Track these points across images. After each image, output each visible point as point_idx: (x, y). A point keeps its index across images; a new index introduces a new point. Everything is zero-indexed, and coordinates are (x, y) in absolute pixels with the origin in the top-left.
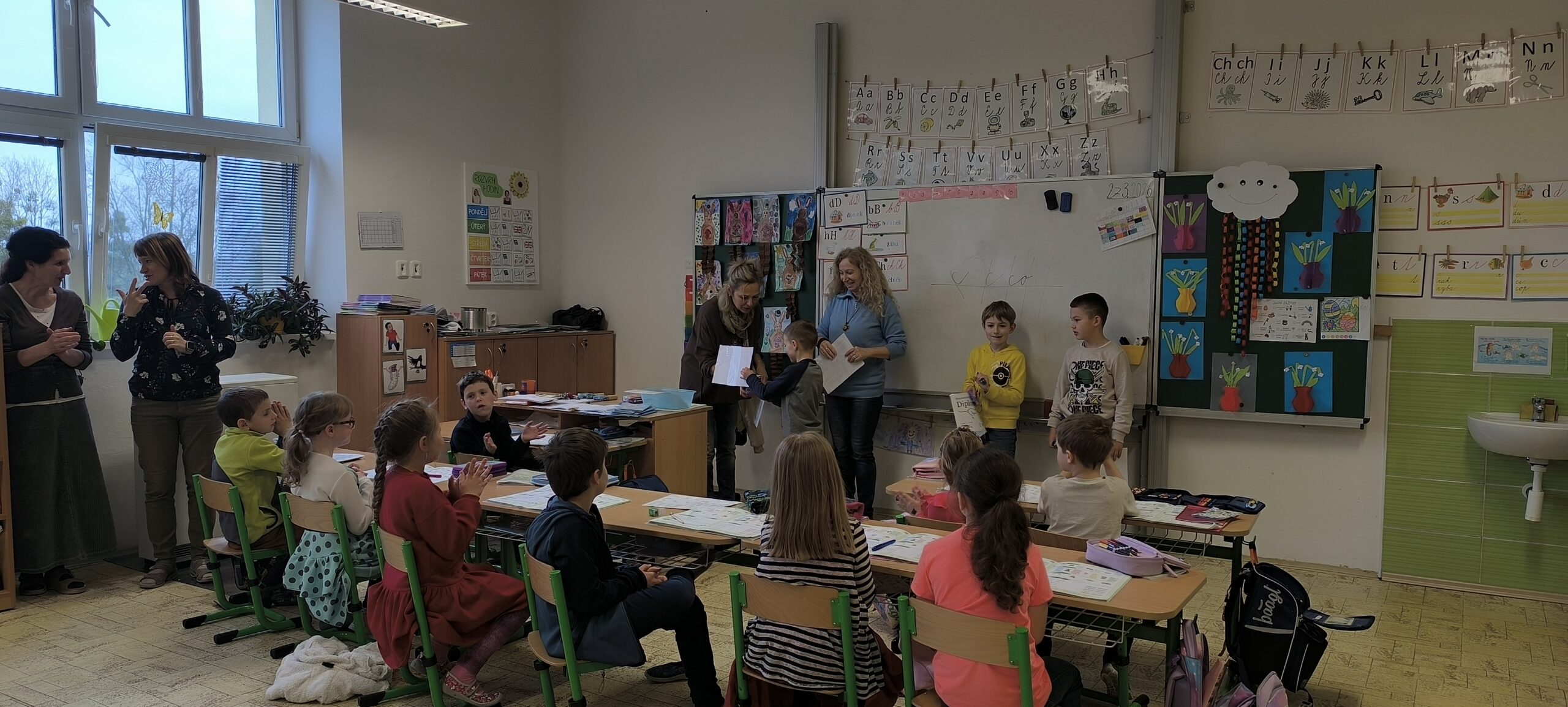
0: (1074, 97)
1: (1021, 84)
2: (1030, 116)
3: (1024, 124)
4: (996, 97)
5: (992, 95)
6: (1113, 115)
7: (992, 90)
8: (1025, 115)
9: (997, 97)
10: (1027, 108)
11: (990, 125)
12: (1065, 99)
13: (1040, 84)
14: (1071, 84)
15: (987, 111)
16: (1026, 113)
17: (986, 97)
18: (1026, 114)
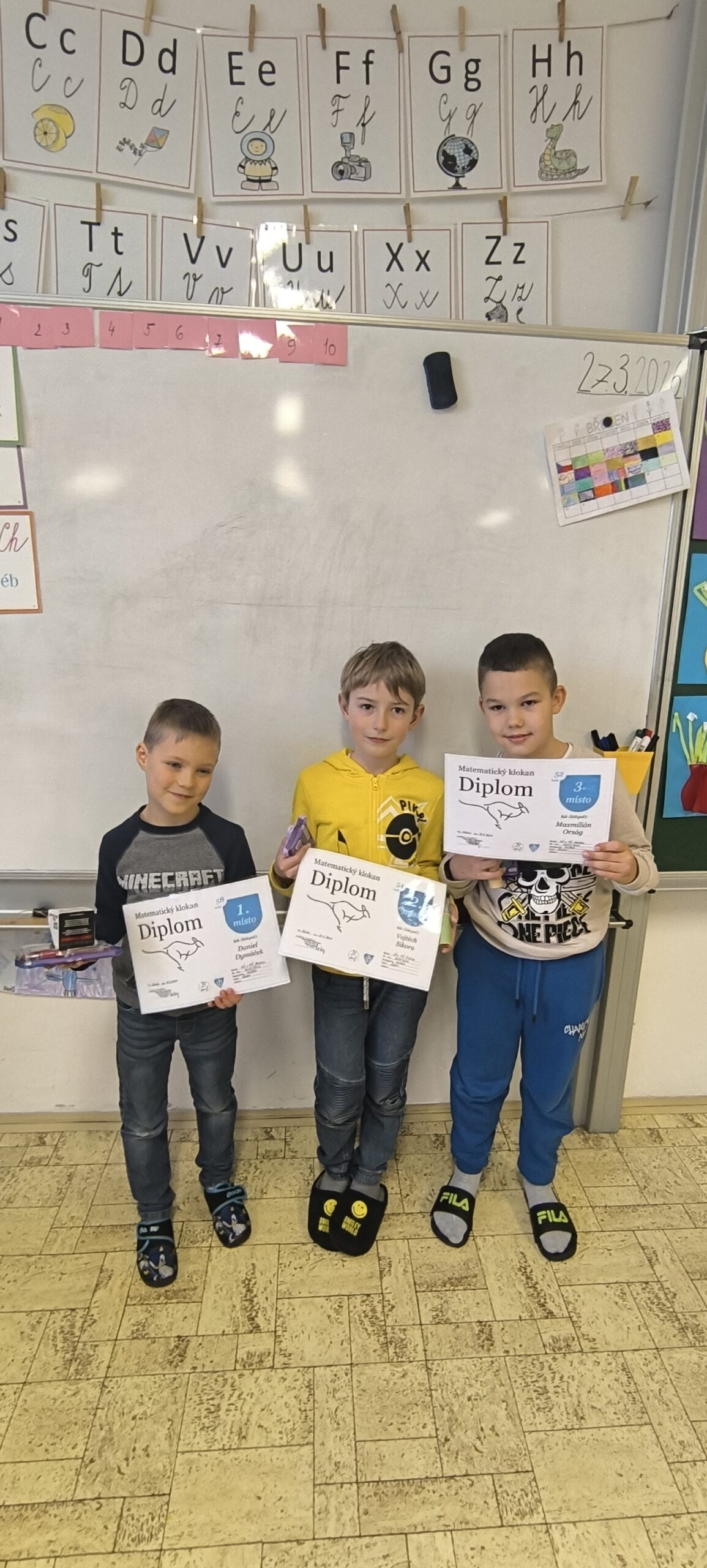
0: (475, 113)
1: (334, 46)
2: (357, 151)
3: (341, 172)
4: (261, 72)
5: (249, 65)
6: (568, 185)
7: (251, 48)
8: (343, 144)
9: (266, 71)
10: (349, 122)
11: (247, 159)
12: (450, 116)
13: (385, 53)
14: (468, 72)
15: (237, 113)
16: (347, 139)
17: (232, 68)
18: (347, 141)
